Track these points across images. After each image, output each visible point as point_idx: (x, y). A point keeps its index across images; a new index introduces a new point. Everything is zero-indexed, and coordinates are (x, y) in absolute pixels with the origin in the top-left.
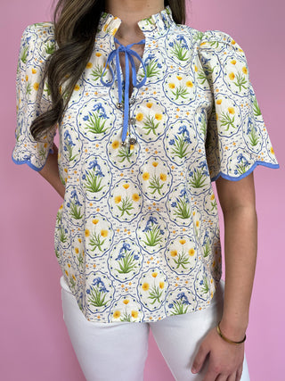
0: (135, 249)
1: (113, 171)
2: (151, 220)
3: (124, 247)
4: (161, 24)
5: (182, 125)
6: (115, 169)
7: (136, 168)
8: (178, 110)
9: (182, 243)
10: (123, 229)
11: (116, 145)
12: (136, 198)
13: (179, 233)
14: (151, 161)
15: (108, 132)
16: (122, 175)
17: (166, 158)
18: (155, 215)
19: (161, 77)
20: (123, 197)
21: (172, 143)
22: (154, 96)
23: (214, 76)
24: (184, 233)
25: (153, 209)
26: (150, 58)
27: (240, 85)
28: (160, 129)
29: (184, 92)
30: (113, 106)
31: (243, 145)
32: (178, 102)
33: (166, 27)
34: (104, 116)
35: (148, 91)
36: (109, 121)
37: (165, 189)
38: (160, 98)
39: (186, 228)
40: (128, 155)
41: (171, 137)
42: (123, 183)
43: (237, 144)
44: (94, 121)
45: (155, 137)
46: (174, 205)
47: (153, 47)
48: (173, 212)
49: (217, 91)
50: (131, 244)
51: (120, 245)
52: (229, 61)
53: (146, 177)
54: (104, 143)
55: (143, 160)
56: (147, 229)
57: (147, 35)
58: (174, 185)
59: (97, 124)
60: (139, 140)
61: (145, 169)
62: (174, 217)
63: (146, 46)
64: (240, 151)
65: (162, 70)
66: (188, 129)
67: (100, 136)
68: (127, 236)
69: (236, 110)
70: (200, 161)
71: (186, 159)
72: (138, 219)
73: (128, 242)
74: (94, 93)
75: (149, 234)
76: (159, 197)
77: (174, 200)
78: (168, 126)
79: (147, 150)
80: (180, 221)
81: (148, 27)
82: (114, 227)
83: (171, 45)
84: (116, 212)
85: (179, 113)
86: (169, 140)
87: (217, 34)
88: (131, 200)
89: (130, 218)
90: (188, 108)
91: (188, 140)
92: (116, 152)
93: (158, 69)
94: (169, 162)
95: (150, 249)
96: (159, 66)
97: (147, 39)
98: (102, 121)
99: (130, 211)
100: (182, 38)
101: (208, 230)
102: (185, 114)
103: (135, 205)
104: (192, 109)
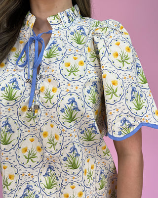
0: (37, 189)
1: (22, 128)
2: (50, 167)
3: (28, 188)
4: (66, 19)
5: (71, 97)
6: (24, 126)
7: (38, 127)
8: (69, 85)
9: (73, 188)
10: (27, 174)
11: (24, 109)
12: (39, 149)
13: (69, 180)
14: (49, 123)
15: (18, 99)
16: (29, 131)
17: (58, 123)
18: (52, 165)
19: (60, 58)
20: (29, 148)
21: (63, 111)
22: (52, 73)
23: (101, 56)
24: (74, 180)
25: (50, 160)
26: (54, 43)
27: (123, 61)
28: (54, 100)
29: (77, 70)
30: (25, 80)
31: (126, 111)
32: (70, 78)
33: (69, 21)
34: (17, 87)
35: (49, 69)
36: (19, 92)
37: (58, 147)
38: (56, 75)
39: (76, 177)
40: (34, 117)
41: (62, 107)
42: (29, 138)
43: (119, 110)
44: (8, 91)
45: (51, 106)
46: (65, 159)
47: (57, 36)
48: (64, 165)
49: (103, 67)
50: (33, 186)
51: (25, 186)
52: (114, 42)
53: (45, 135)
54: (15, 107)
55: (43, 121)
56: (47, 174)
57: (54, 27)
58: (65, 144)
59: (10, 94)
60: (41, 107)
61: (44, 129)
62: (66, 168)
63: (52, 35)
64: (123, 116)
65: (61, 52)
66: (76, 100)
67: (12, 102)
68: (30, 179)
69: (120, 82)
70: (89, 124)
71: (77, 123)
72: (40, 166)
73: (31, 184)
74: (13, 70)
75: (47, 178)
76: (54, 152)
77: (65, 155)
78: (60, 98)
79: (47, 114)
80: (70, 171)
81: (55, 22)
82: (20, 172)
83: (72, 33)
84: (23, 160)
85: (69, 88)
86: (60, 108)
87: (110, 22)
88: (35, 151)
89: (34, 165)
90: (77, 83)
91: (77, 109)
92: (25, 114)
93: (58, 52)
94: (61, 126)
95: (48, 191)
96: (60, 49)
97: (53, 30)
98: (15, 91)
99: (34, 159)
100: (81, 28)
101: (103, 168)
102: (74, 88)
103: (38, 155)
104: (80, 84)
